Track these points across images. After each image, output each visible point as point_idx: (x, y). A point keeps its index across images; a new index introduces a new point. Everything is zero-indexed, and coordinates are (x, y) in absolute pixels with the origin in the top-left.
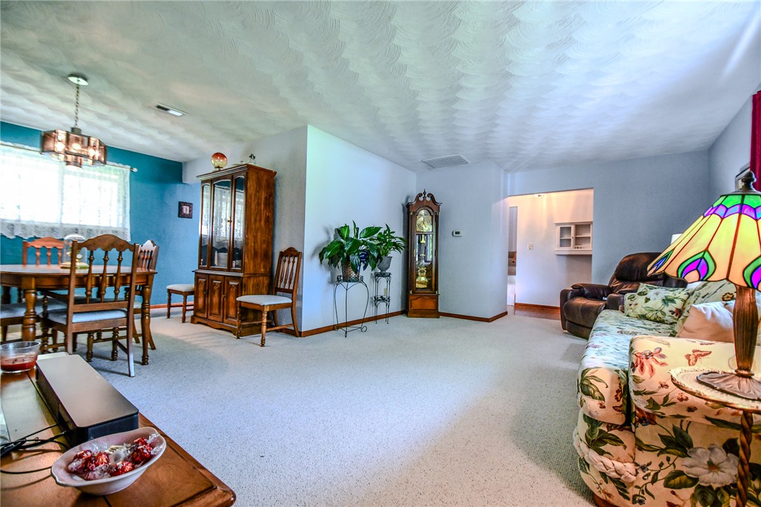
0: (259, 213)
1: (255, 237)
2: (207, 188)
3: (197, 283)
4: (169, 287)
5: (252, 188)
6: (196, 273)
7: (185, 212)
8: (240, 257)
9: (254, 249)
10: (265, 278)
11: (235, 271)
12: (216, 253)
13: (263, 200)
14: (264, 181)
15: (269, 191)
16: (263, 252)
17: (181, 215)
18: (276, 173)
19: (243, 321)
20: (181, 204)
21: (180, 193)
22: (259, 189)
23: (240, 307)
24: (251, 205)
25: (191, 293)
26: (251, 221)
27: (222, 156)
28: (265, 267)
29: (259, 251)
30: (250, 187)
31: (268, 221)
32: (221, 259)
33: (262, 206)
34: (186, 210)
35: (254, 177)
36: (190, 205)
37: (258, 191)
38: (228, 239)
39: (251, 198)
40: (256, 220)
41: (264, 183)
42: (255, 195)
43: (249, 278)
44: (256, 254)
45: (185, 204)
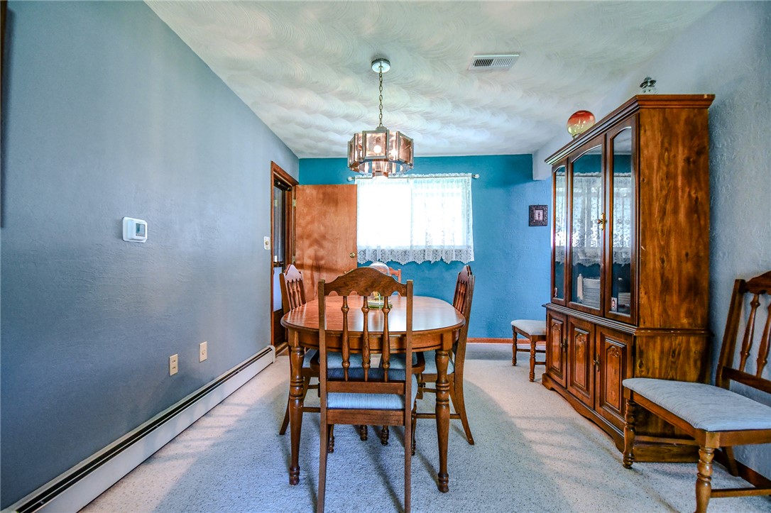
0: (671, 194)
1: (664, 249)
2: (562, 179)
3: (550, 326)
4: (514, 323)
5: (651, 144)
6: (548, 309)
7: (537, 218)
8: (628, 287)
9: (662, 276)
10: (692, 339)
11: (615, 318)
12: (580, 278)
13: (681, 163)
14: (682, 123)
15: (696, 142)
16: (684, 281)
17: (532, 222)
18: (711, 98)
19: (637, 433)
20: (532, 209)
21: (530, 194)
22: (670, 144)
23: (631, 401)
24: (650, 183)
25: (543, 338)
26: (651, 214)
27: (585, 114)
28: (690, 314)
29: (676, 279)
30: (647, 145)
31: (696, 211)
32: (589, 289)
33: (680, 178)
34: (538, 215)
35: (656, 120)
36: (543, 208)
37: (666, 147)
38: (600, 253)
39: (650, 166)
40: (663, 213)
41: (680, 128)
42: (661, 158)
43: (652, 337)
44: (666, 287)
45: (537, 207)
